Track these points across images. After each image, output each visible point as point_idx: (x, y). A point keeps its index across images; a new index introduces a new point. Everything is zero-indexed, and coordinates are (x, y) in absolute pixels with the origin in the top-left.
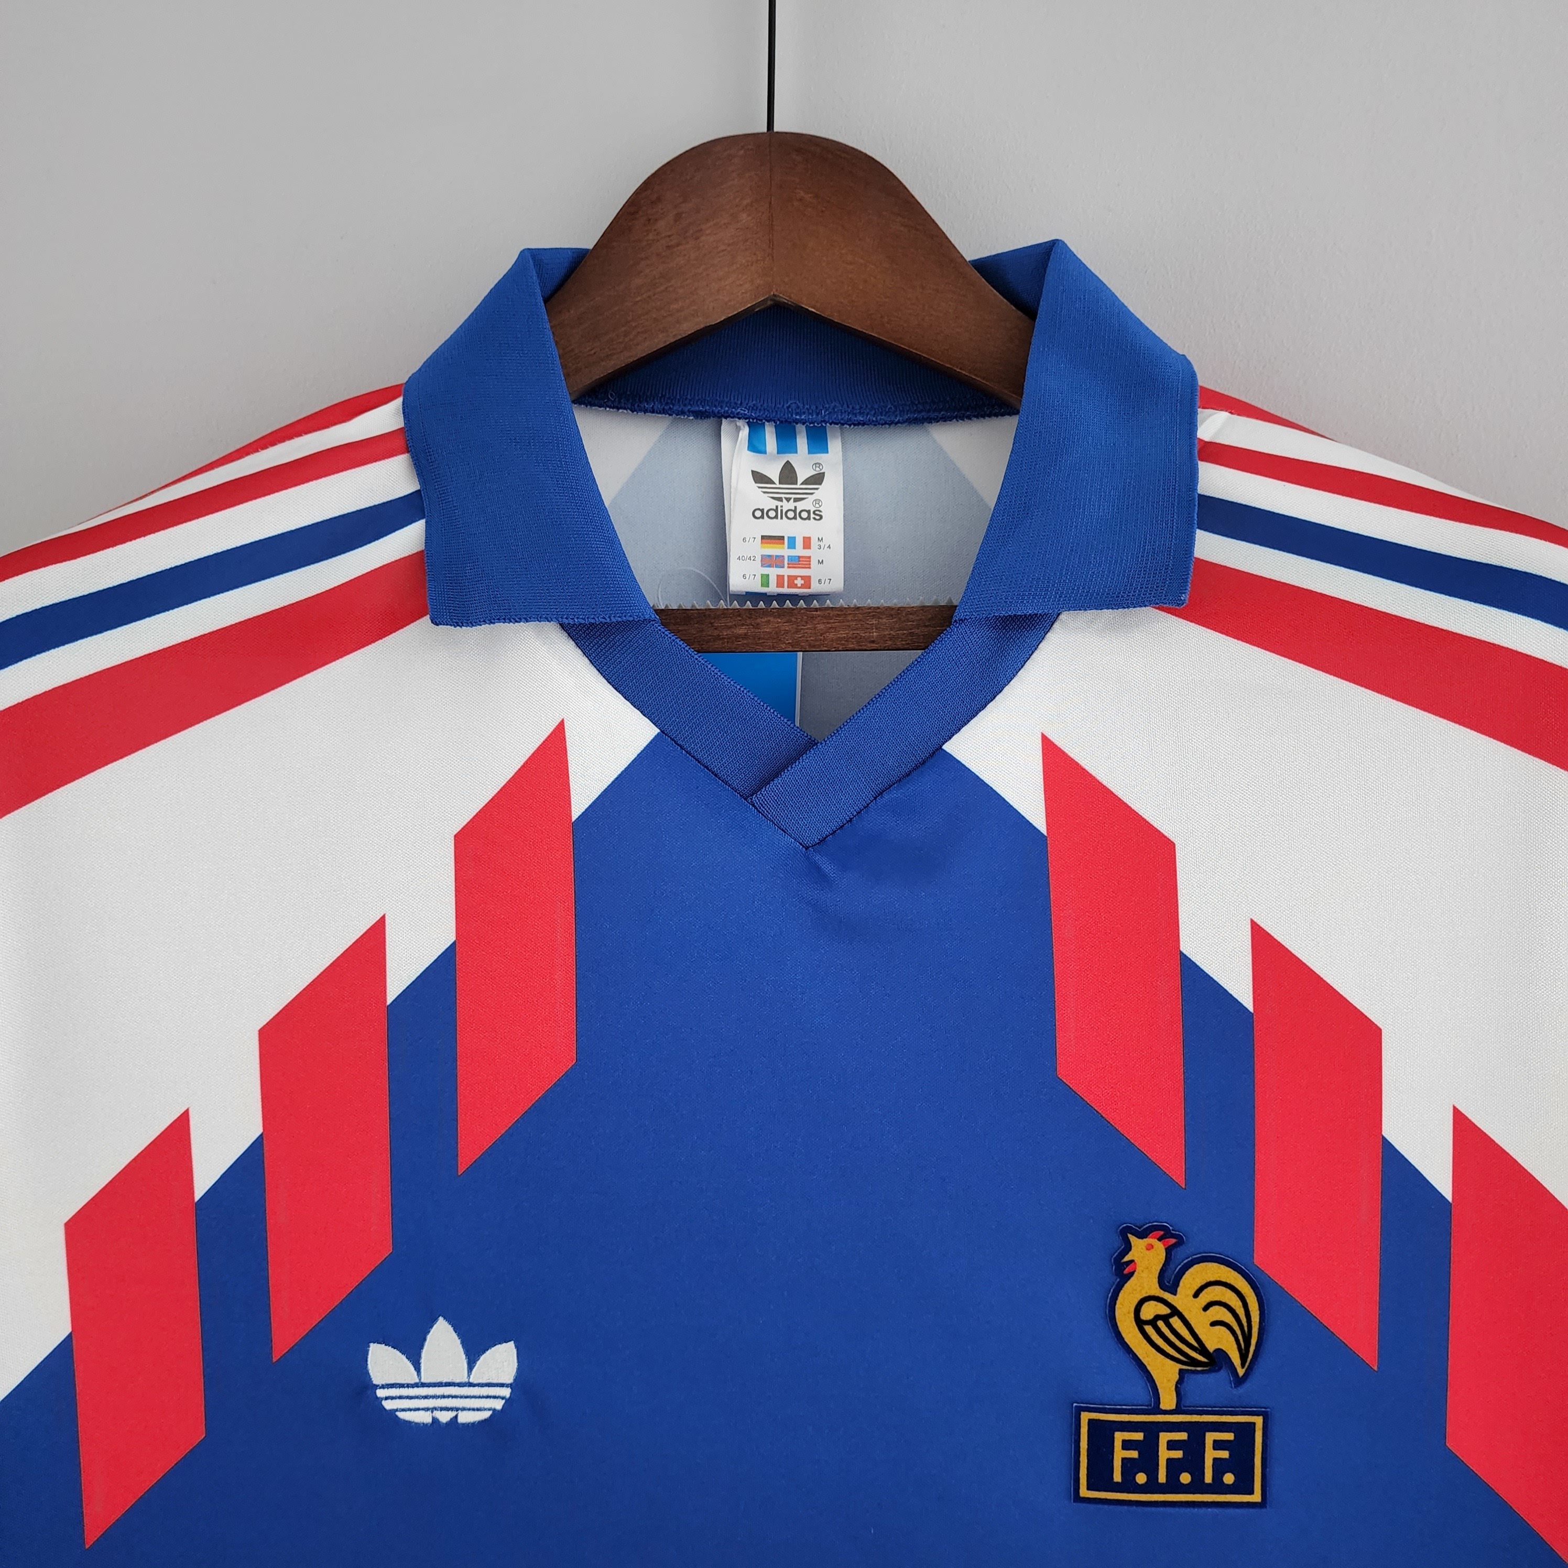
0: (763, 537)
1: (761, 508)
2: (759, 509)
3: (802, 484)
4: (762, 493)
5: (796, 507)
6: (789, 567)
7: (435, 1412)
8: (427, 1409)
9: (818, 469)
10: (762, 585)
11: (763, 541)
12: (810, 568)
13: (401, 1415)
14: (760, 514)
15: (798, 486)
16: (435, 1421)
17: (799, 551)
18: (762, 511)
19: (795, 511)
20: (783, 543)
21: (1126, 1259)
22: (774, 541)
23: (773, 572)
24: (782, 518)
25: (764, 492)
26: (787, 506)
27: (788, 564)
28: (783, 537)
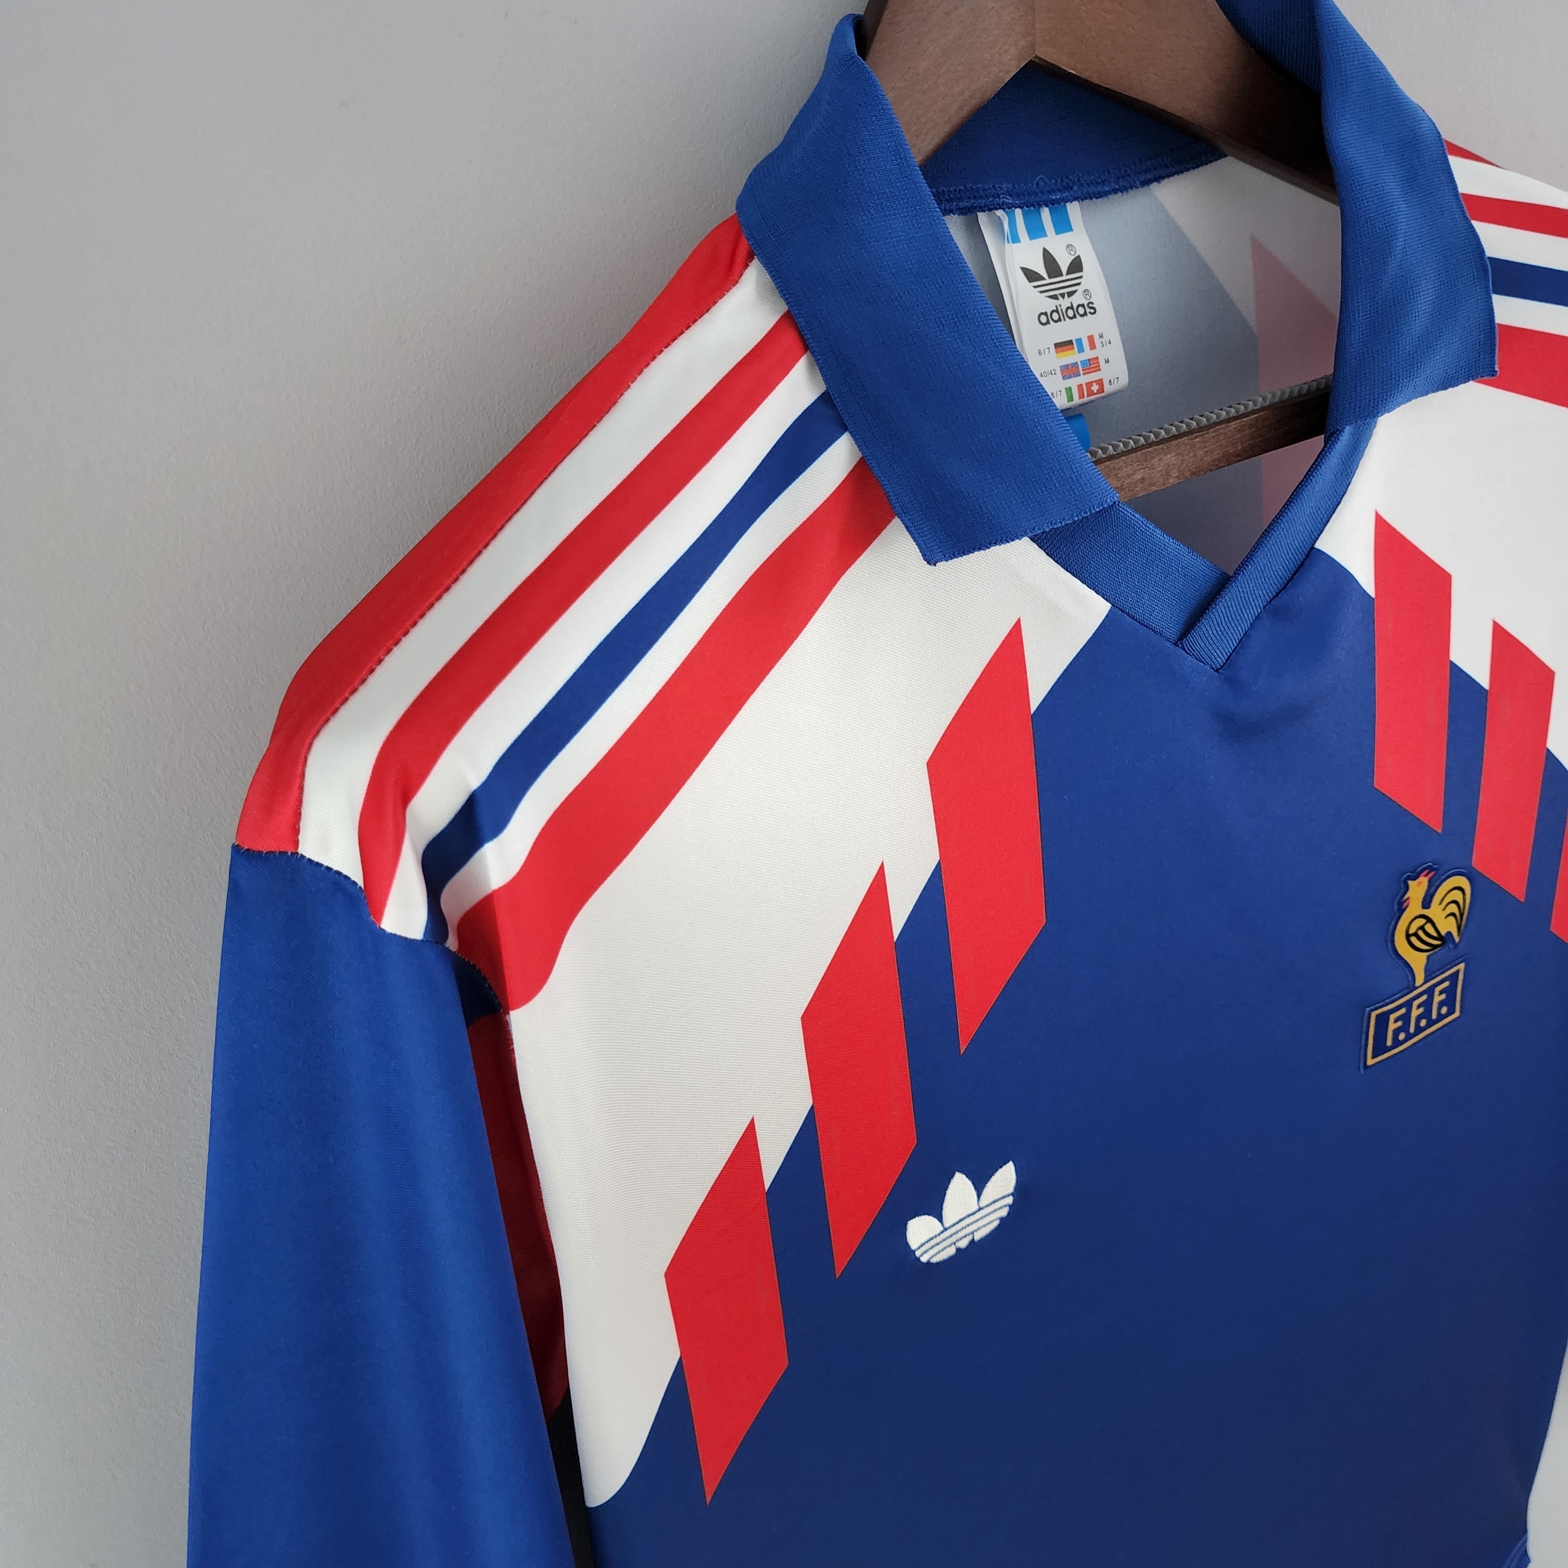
0: (1057, 346)
1: (1044, 312)
2: (1042, 314)
3: (1068, 273)
4: (1039, 293)
5: (1071, 303)
6: (1084, 374)
7: (957, 1243)
8: (950, 1246)
9: (1073, 253)
10: (1068, 401)
11: (1058, 349)
12: (1100, 370)
13: (934, 1260)
14: (1046, 319)
15: (1065, 277)
16: (958, 1250)
17: (1088, 354)
18: (1046, 314)
19: (1072, 308)
20: (1073, 348)
21: (1406, 897)
22: (1065, 348)
23: (1073, 383)
24: (1065, 320)
25: (1041, 292)
26: (1065, 303)
27: (1083, 370)
28: (1071, 341)
